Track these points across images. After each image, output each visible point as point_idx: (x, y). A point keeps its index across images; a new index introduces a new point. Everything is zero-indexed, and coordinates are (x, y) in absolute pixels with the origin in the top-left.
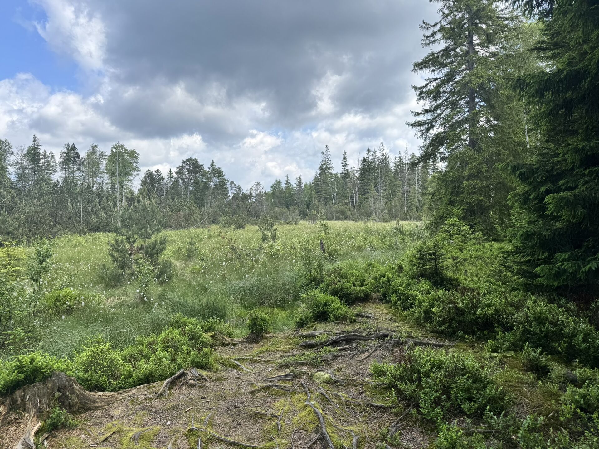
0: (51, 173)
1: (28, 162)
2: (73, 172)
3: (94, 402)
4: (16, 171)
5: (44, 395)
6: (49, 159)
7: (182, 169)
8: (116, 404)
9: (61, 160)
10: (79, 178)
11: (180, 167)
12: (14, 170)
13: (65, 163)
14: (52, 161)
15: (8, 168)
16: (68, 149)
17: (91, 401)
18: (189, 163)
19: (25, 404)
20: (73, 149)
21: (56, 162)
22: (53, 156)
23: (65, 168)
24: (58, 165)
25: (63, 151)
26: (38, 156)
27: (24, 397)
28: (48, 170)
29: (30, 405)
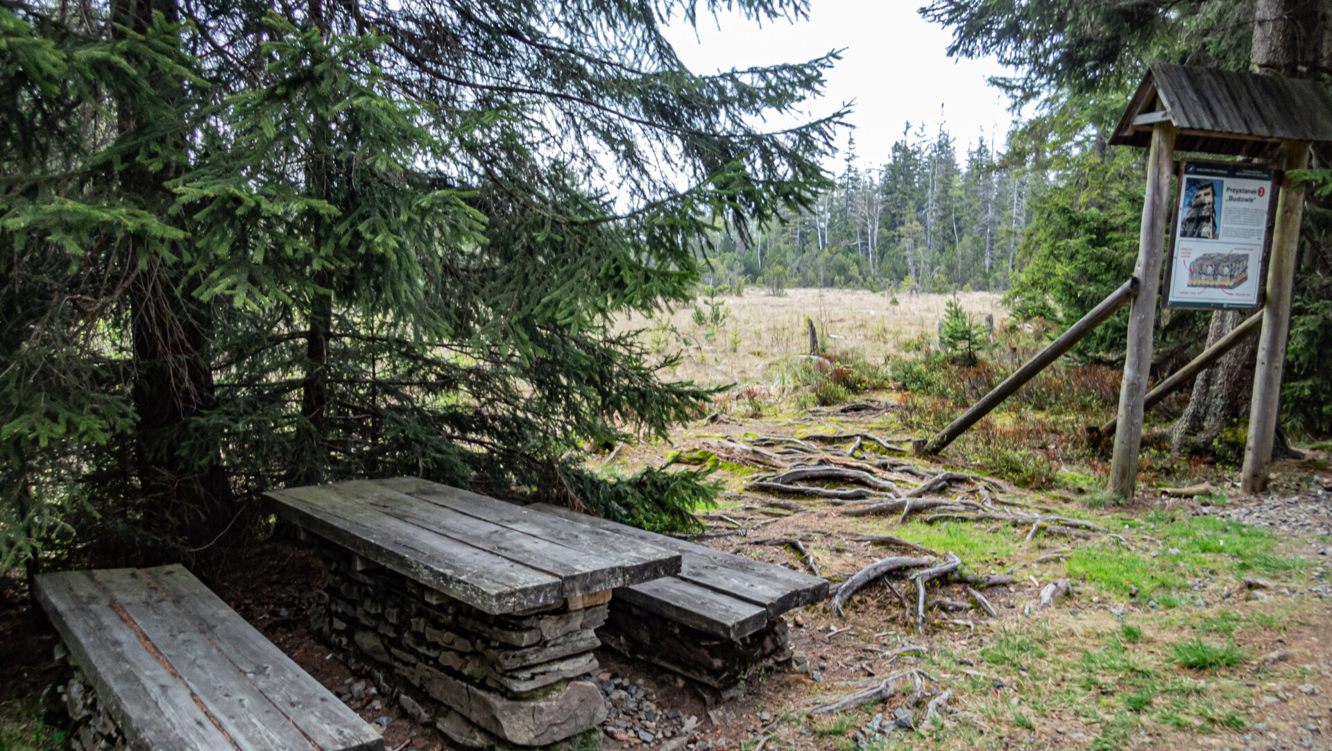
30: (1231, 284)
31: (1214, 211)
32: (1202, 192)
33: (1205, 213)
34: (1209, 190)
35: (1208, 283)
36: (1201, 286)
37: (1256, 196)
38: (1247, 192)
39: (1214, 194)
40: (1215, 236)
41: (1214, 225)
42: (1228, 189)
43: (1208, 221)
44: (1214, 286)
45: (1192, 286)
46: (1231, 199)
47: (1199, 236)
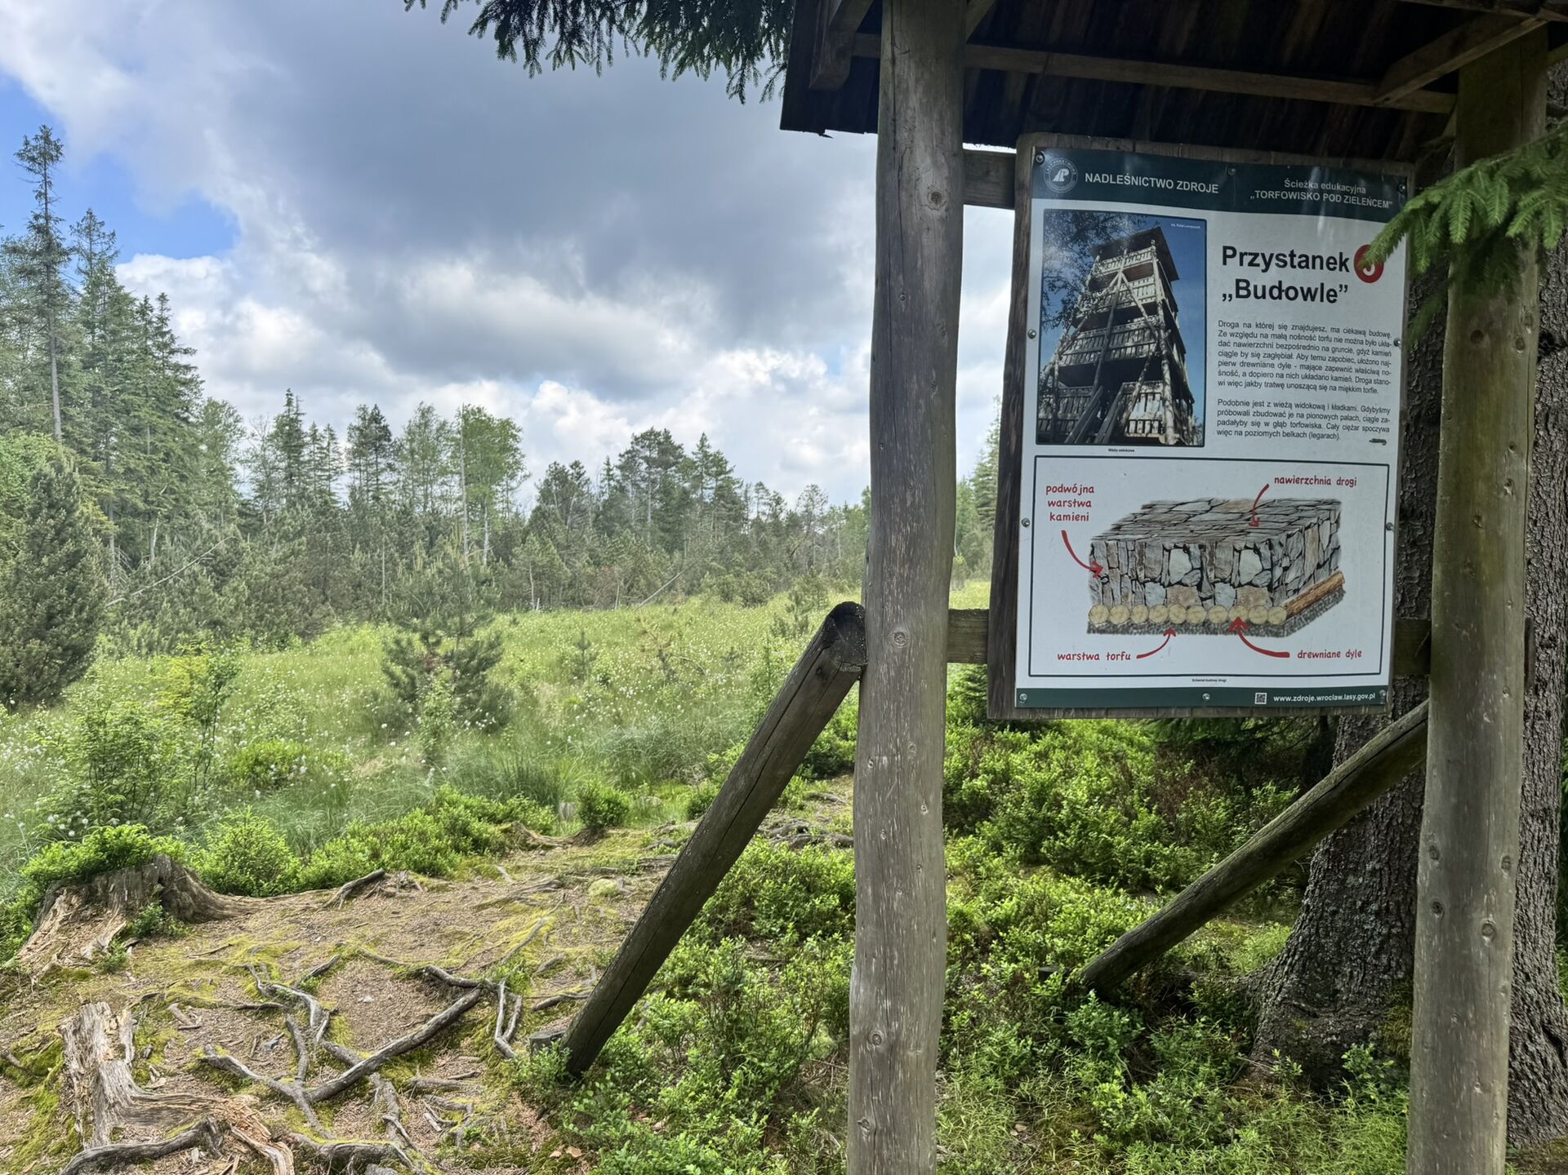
0: (329, 477)
1: (279, 453)
2: (377, 473)
3: (222, 908)
4: (253, 475)
5: (136, 887)
6: (325, 445)
7: (633, 457)
8: (258, 914)
9: (350, 446)
10: (391, 487)
11: (627, 452)
12: (248, 471)
13: (357, 453)
14: (331, 448)
15: (233, 469)
16: (364, 419)
17: (216, 906)
18: (647, 442)
19: (108, 897)
20: (376, 418)
21: (341, 450)
22: (332, 437)
23: (359, 465)
24: (343, 457)
25: (354, 424)
26: (299, 438)
27: (106, 888)
28: (322, 470)
29: (115, 898)
30: (1278, 615)
31: (1175, 338)
32: (1117, 266)
33: (1134, 344)
34: (1147, 256)
35: (1177, 615)
36: (1149, 627)
37: (1350, 277)
38: (1307, 262)
39: (1169, 274)
40: (1188, 434)
41: (1181, 391)
42: (1228, 253)
43: (1154, 376)
44: (1207, 627)
45: (1110, 629)
46: (1242, 289)
47: (1119, 437)
